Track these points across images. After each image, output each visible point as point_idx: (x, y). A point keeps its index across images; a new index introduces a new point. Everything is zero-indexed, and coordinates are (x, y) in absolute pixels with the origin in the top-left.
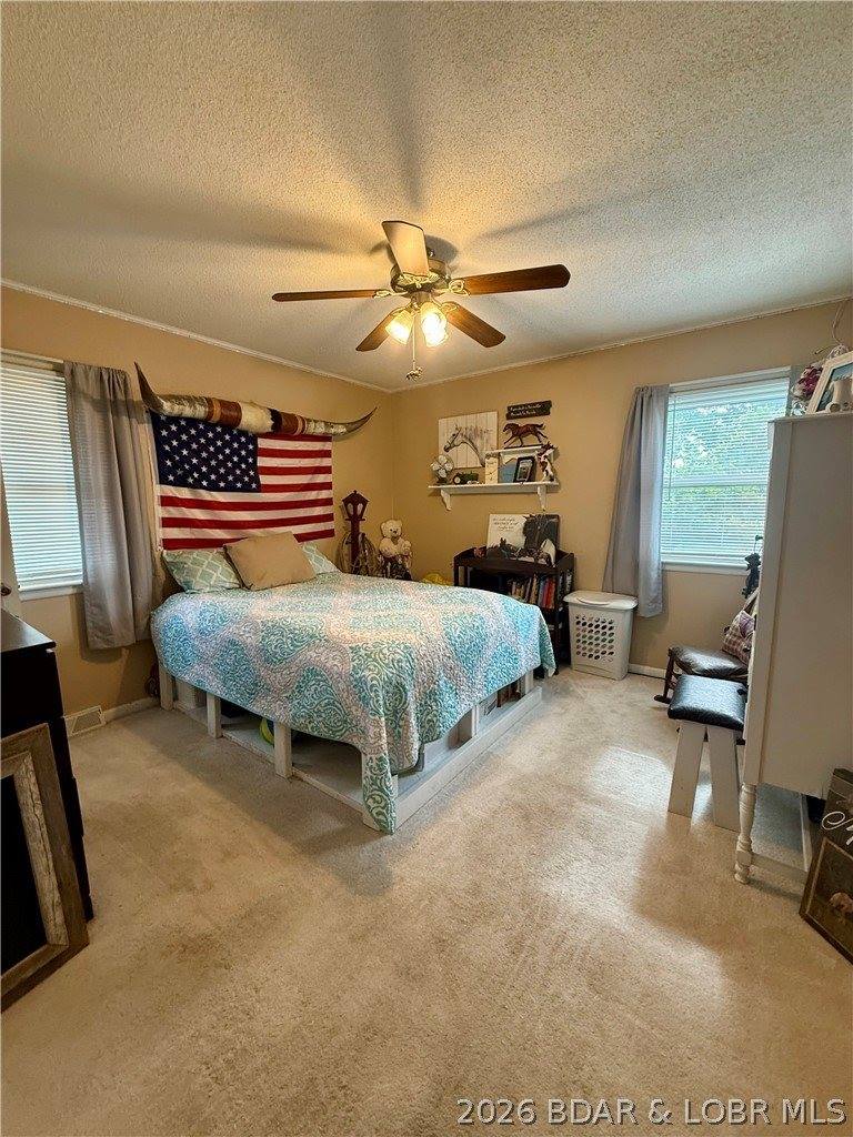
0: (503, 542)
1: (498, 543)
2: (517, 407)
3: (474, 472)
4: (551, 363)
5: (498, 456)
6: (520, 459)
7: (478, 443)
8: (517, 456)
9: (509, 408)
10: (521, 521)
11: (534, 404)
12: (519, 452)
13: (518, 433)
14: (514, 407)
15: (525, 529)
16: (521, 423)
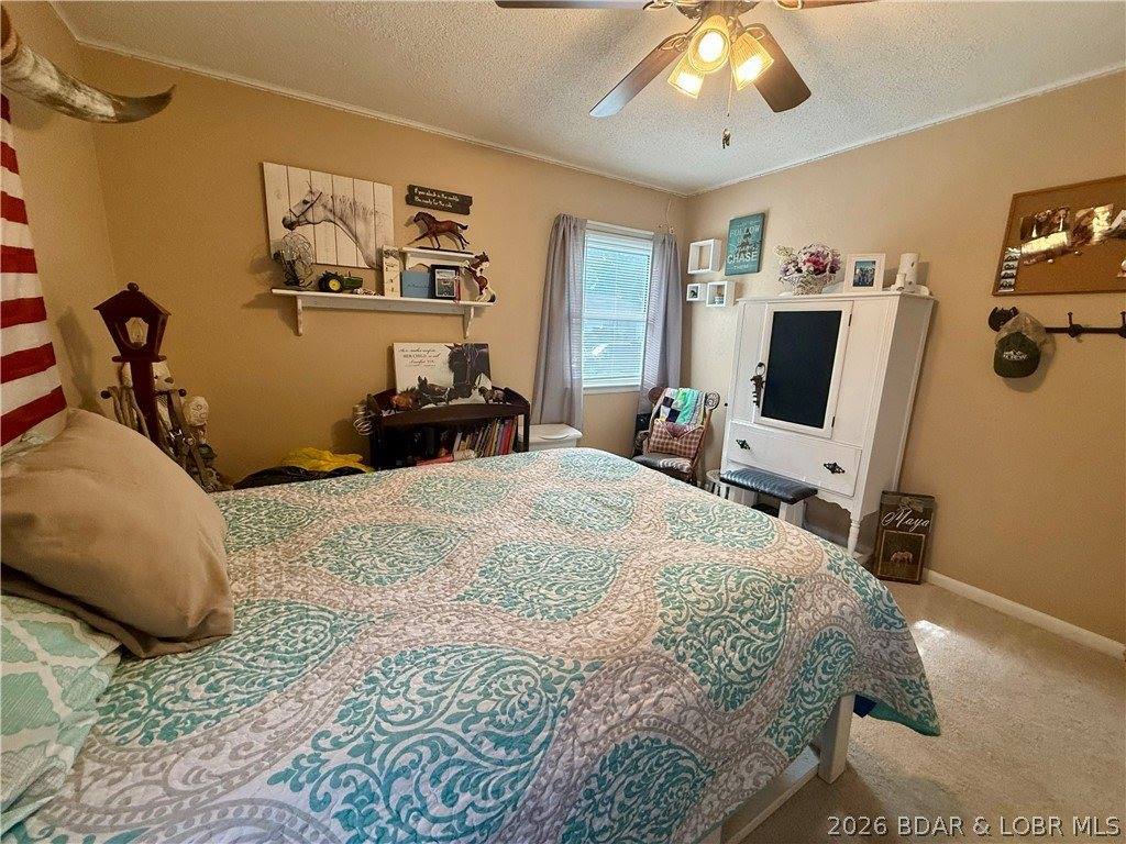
0: (423, 383)
1: (416, 384)
2: (425, 190)
3: (356, 274)
4: (466, 145)
5: (403, 256)
6: (434, 267)
7: (360, 228)
8: (429, 262)
9: (411, 188)
10: (444, 353)
11: (451, 195)
12: (433, 257)
13: (432, 229)
14: (421, 189)
15: (451, 362)
16: (441, 216)
